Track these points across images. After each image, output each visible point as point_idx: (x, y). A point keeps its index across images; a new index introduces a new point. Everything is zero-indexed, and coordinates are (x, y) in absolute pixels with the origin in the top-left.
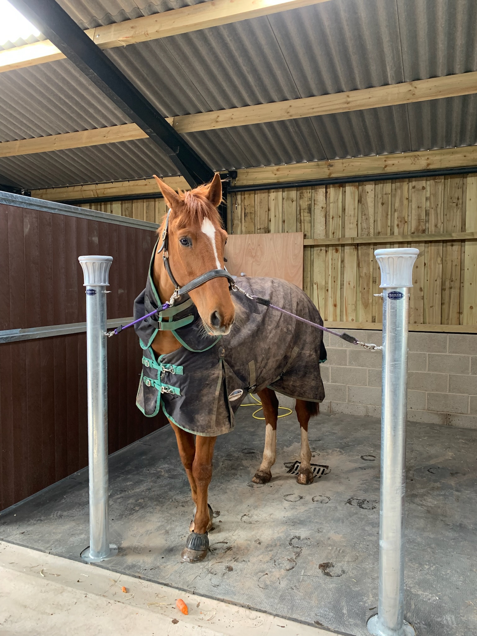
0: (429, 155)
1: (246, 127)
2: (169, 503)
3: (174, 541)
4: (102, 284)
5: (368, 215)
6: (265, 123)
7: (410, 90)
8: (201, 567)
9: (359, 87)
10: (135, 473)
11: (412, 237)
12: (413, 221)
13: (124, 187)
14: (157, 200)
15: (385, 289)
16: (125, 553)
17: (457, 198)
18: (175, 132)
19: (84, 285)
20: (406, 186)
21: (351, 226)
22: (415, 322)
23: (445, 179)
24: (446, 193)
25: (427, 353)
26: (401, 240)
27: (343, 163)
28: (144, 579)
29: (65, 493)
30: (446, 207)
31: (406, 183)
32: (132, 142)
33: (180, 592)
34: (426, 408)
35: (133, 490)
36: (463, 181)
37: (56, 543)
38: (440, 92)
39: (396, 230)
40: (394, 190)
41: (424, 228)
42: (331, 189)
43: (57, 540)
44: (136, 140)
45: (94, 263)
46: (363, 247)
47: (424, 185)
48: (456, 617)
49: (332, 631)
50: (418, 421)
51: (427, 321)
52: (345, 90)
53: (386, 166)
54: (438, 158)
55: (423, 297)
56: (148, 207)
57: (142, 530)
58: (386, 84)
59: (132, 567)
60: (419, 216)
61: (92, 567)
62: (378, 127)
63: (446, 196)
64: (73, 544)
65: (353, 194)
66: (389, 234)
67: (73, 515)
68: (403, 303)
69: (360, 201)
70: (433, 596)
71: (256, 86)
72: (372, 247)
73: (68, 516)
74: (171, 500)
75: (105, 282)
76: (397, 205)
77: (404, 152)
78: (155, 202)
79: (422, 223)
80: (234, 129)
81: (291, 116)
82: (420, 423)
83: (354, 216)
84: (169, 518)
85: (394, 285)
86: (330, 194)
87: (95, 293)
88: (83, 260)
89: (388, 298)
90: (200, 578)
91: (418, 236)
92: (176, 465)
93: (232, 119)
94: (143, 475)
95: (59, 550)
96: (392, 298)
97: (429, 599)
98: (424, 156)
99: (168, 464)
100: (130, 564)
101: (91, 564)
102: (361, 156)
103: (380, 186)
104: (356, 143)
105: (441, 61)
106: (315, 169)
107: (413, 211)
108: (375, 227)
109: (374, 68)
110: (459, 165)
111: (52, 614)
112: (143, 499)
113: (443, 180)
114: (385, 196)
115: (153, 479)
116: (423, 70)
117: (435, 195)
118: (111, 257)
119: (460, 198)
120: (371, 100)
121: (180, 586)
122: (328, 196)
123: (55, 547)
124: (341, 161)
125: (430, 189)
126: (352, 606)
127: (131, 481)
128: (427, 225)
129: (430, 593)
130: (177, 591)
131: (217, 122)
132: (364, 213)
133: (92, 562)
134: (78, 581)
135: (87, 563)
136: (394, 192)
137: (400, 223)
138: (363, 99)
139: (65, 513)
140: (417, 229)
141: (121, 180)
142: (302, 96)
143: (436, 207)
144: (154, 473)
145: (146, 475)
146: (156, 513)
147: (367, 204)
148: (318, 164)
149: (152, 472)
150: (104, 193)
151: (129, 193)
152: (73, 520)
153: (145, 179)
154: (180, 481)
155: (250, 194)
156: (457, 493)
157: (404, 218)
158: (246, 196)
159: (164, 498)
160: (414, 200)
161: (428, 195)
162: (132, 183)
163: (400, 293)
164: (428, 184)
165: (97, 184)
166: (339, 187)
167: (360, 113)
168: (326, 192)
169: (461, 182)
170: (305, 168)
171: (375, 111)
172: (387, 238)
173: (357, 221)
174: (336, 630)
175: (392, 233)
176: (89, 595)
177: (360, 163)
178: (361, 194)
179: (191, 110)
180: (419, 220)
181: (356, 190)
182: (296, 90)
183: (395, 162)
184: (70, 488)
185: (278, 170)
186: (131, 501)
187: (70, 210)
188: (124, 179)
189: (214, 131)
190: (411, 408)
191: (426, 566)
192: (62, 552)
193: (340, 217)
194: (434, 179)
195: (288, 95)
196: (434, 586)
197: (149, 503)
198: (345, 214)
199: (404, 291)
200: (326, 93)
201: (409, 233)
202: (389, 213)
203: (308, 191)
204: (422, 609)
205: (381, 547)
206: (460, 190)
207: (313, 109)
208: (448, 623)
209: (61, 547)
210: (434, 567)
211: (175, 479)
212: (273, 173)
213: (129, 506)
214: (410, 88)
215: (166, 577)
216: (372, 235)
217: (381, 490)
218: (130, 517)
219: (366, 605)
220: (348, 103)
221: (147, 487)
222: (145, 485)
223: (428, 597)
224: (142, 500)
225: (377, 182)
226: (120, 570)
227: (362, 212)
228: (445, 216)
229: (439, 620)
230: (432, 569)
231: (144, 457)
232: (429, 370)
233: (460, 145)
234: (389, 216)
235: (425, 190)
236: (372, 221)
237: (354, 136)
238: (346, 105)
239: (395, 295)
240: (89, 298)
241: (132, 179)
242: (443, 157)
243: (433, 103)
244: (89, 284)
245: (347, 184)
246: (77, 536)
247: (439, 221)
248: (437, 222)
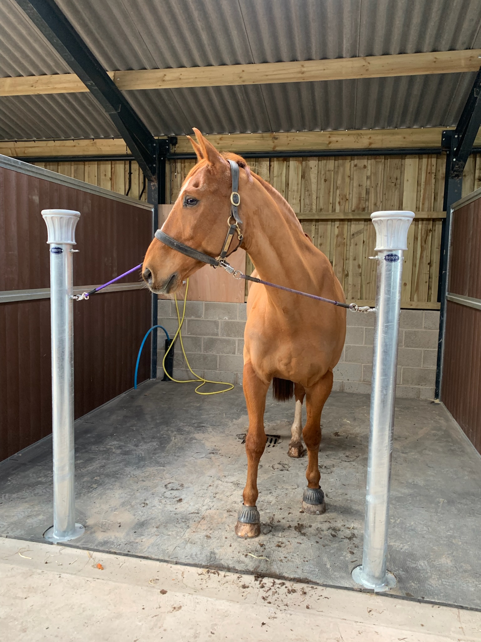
0: (371, 134)
1: (192, 90)
2: (128, 478)
3: (143, 515)
4: (70, 242)
5: (311, 191)
6: (213, 87)
7: (364, 66)
8: (178, 538)
9: (314, 57)
10: (84, 451)
11: (353, 215)
12: (353, 199)
13: (49, 147)
14: (86, 163)
15: (381, 251)
16: (93, 530)
17: (395, 178)
18: (117, 89)
19: (47, 242)
20: (348, 165)
21: (294, 201)
22: (353, 298)
23: (385, 159)
24: (385, 174)
25: (365, 327)
26: (342, 217)
27: (287, 137)
28: (120, 554)
29: (8, 475)
30: (385, 187)
31: (348, 161)
32: (62, 95)
33: (162, 563)
34: (362, 379)
35: (86, 468)
36: (402, 161)
37: (12, 526)
38: (392, 70)
39: (338, 208)
40: (336, 167)
41: (364, 206)
42: (275, 162)
43: (12, 523)
44: (68, 93)
45: (61, 218)
46: (305, 223)
47: (366, 164)
48: (428, 562)
49: (321, 585)
50: (354, 392)
51: (364, 297)
52: (299, 59)
53: (330, 143)
54: (379, 137)
55: (361, 273)
56: (76, 171)
57: (105, 507)
58: (340, 57)
59: (105, 543)
60: (360, 194)
61: (60, 547)
62: (326, 102)
63: (386, 176)
64: (32, 526)
65: (296, 168)
66: (330, 211)
67: (24, 497)
68: (398, 266)
69: (303, 177)
70: (404, 546)
71: (209, 45)
72: (314, 223)
73: (18, 498)
74: (129, 476)
75: (72, 241)
76: (339, 182)
77: (348, 129)
78: (84, 165)
79: (362, 202)
80: (179, 90)
81: (243, 81)
82: (356, 394)
83: (297, 192)
84: (132, 493)
85: (391, 247)
86: (273, 167)
87: (62, 252)
88: (47, 214)
89: (384, 261)
90: (180, 549)
91: (359, 214)
92: (126, 441)
93: (180, 79)
94: (92, 453)
95: (18, 533)
96: (388, 260)
97: (402, 549)
98: (366, 134)
99: (117, 441)
100: (102, 541)
101: (58, 544)
102: (306, 131)
103: (324, 162)
104: (303, 117)
105: (395, 38)
106: (258, 141)
107: (354, 189)
108: (318, 202)
109: (331, 39)
110: (399, 146)
111: (26, 598)
112: (99, 476)
113: (383, 160)
114: (327, 172)
115: (104, 456)
116: (378, 47)
117: (375, 174)
118: (78, 213)
119: (398, 178)
120: (326, 71)
121: (161, 558)
122: (272, 169)
123: (12, 530)
124: (286, 134)
125: (371, 168)
126: (334, 561)
127: (81, 459)
128: (367, 203)
129: (401, 543)
130: (158, 563)
131: (164, 81)
132: (307, 189)
133: (59, 542)
134: (46, 563)
135: (52, 543)
136: (336, 170)
137: (341, 201)
138: (318, 70)
139: (15, 496)
140: (358, 208)
141: (44, 139)
142: (256, 61)
143: (376, 186)
144: (104, 450)
145: (96, 453)
146: (116, 489)
147: (310, 180)
148: (263, 136)
149: (101, 449)
150: (24, 153)
151: (54, 154)
152: (26, 502)
153: (73, 140)
154: (134, 456)
155: (190, 163)
156: (404, 455)
157: (346, 196)
158: (187, 164)
159: (121, 474)
160: (355, 178)
161: (369, 174)
162: (58, 143)
163: (396, 255)
164: (369, 163)
165: (16, 141)
166: (284, 161)
167: (311, 85)
168: (270, 166)
169: (400, 164)
170: (249, 139)
171: (325, 84)
172: (330, 214)
173: (300, 197)
174: (325, 583)
175: (334, 210)
176: (63, 575)
177: (304, 138)
178: (304, 170)
179: (135, 65)
180: (360, 199)
181: (300, 165)
182: (250, 54)
183: (339, 139)
184: (13, 470)
185: (221, 139)
186: (85, 479)
187: (9, 163)
188: (49, 138)
189: (157, 92)
190: (348, 380)
191: (391, 520)
192: (22, 535)
193: (283, 191)
194: (375, 159)
195: (240, 59)
196: (403, 537)
197: (107, 480)
198: (288, 188)
199: (400, 254)
200: (280, 61)
201: (350, 211)
202: (332, 190)
203: (252, 163)
204: (398, 558)
205: (367, 502)
206: (399, 171)
207: (267, 76)
208: (422, 567)
209: (19, 530)
210: (399, 520)
211: (128, 455)
212: (216, 142)
213: (85, 484)
214: (364, 63)
215: (144, 551)
216: (314, 211)
218: (89, 495)
219: (347, 559)
220: (303, 73)
221: (101, 465)
222: (97, 462)
223: (400, 547)
224: (99, 478)
225: (320, 158)
226: (92, 547)
227: (305, 188)
228: (384, 195)
229: (414, 565)
230: (398, 522)
231: (89, 435)
232: (365, 344)
233: (400, 126)
234: (331, 193)
235: (366, 169)
236: (314, 197)
237: (301, 110)
238: (300, 75)
239: (391, 258)
240: (53, 257)
241: (56, 138)
242: (384, 137)
243: (382, 81)
244: (55, 242)
245: (291, 159)
246: (34, 517)
247: (379, 200)
248: (377, 200)
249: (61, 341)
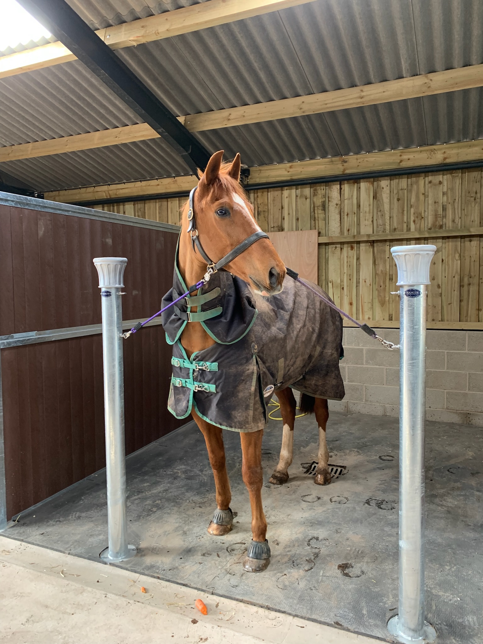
0: (446, 148)
1: (258, 125)
2: (186, 504)
3: (192, 542)
4: (117, 286)
5: (384, 211)
6: (277, 120)
7: (426, 83)
8: (220, 567)
9: (373, 80)
10: (152, 474)
11: (429, 233)
12: (430, 217)
13: (137, 187)
14: (169, 200)
15: (401, 286)
16: (143, 553)
17: (475, 192)
18: (187, 131)
19: (99, 287)
20: (422, 181)
21: (367, 222)
22: (433, 320)
23: (462, 173)
24: (463, 187)
25: (446, 351)
26: (418, 236)
27: (357, 159)
28: (163, 579)
29: (83, 494)
30: (463, 202)
31: (422, 178)
32: (143, 142)
33: (199, 592)
34: (445, 407)
35: (150, 491)
36: (481, 174)
37: (75, 544)
38: (456, 84)
39: (413, 226)
40: (409, 185)
41: (441, 223)
42: (346, 185)
43: (76, 541)
44: (148, 140)
45: (108, 265)
46: (379, 244)
47: (441, 180)
48: (478, 618)
49: (352, 632)
50: (437, 420)
51: (446, 318)
52: (358, 84)
53: (401, 161)
54: (455, 151)
55: (441, 294)
56: (160, 208)
57: (160, 531)
58: (401, 77)
59: (152, 567)
60: (436, 211)
61: (111, 567)
62: (393, 121)
63: (464, 191)
64: (92, 545)
65: (368, 190)
66: (405, 231)
67: (91, 516)
68: (421, 300)
69: (375, 197)
70: (455, 597)
71: (268, 83)
72: (388, 243)
73: (87, 517)
74: (188, 501)
75: (120, 284)
76: (413, 200)
77: (420, 146)
78: (167, 202)
79: (439, 219)
80: (246, 126)
81: (304, 112)
82: (439, 423)
83: (369, 212)
84: (187, 519)
85: (411, 283)
86: (344, 190)
87: (110, 295)
88: (98, 262)
89: (405, 297)
90: (219, 579)
91: (435, 232)
92: (193, 465)
93: (244, 116)
94: (159, 476)
95: (79, 550)
96: (409, 295)
97: (450, 600)
98: (440, 149)
99: (185, 465)
100: (149, 565)
101: (111, 564)
102: (376, 151)
103: (395, 182)
104: (371, 139)
105: (457, 52)
106: (329, 166)
107: (430, 207)
108: (391, 222)
109: (388, 62)
110: (477, 158)
111: (73, 614)
112: (160, 500)
113: (460, 174)
114: (400, 192)
115: (170, 480)
116: (439, 62)
117: (452, 189)
118: (125, 259)
119: (478, 192)
120: (384, 94)
121: (199, 587)
122: (342, 193)
123: (74, 547)
124: (355, 156)
125: (447, 184)
126: (372, 607)
127: (148, 482)
128: (444, 220)
129: (451, 594)
130: (196, 591)
131: (229, 120)
132: (379, 209)
133: (111, 562)
134: (98, 582)
135: (106, 564)
136: (409, 188)
137: (416, 219)
138: (377, 93)
139: (83, 515)
140: (434, 225)
141: (133, 180)
142: (315, 91)
143: (454, 202)
144: (171, 474)
145: (163, 476)
146: (173, 514)
147: (382, 200)
148: (332, 160)
149: (169, 473)
150: (116, 194)
151: (141, 193)
152: (92, 521)
153: (157, 179)
154: (197, 482)
155: (263, 192)
156: (478, 493)
157: (421, 214)
158: (259, 194)
159: (181, 499)
160: (430, 195)
161: (445, 190)
162: (144, 183)
163: (417, 291)
164: (445, 179)
165: (109, 185)
166: (354, 183)
167: (375, 108)
168: (341, 189)
169: (479, 176)
170: (318, 164)
171: (389, 106)
172: (404, 234)
173: (373, 218)
174: (356, 630)
175: (409, 229)
176: (109, 595)
177: (374, 159)
178: (376, 190)
179: (202, 108)
180: (436, 216)
181: (371, 186)
182: (309, 85)
183: (411, 156)
184: (88, 490)
185: (291, 167)
186: (149, 502)
187: (83, 212)
188: (136, 180)
189: (226, 129)
191: (446, 567)
192: (81, 553)
193: (355, 213)
194: (451, 174)
195: (300, 91)
196: (455, 587)
197: (166, 504)
198: (360, 210)
199: (422, 289)
200: (340, 88)
201: (426, 229)
202: (406, 209)
203: (322, 188)
204: (443, 610)
205: (401, 547)
206: (478, 184)
207: (326, 104)
208: (469, 624)
209: (81, 548)
210: (455, 567)
211: (191, 479)
212: (286, 170)
213: (146, 507)
214: (426, 81)
215: (185, 578)
216: (388, 232)
217: (400, 490)
218: (147, 518)
219: (386, 606)
220: (362, 98)
221: (164, 488)
222: (162, 486)
223: (449, 598)
224: (160, 501)
225: (392, 177)
226: (139, 570)
227: (377, 208)
228: (463, 211)
229: (460, 620)
230: (453, 569)
231: (160, 458)
232: (447, 369)
233: (478, 136)
234: (405, 212)
235: (442, 185)
236: (387, 217)
237: (368, 132)
238: (359, 100)
239: (413, 293)
240: (104, 300)
241: (143, 179)
242: (460, 151)
243: (450, 96)
244: (104, 286)
245: (361, 180)
246: (95, 537)
247: (457, 216)
248: (455, 217)
249: (112, 376)
